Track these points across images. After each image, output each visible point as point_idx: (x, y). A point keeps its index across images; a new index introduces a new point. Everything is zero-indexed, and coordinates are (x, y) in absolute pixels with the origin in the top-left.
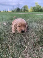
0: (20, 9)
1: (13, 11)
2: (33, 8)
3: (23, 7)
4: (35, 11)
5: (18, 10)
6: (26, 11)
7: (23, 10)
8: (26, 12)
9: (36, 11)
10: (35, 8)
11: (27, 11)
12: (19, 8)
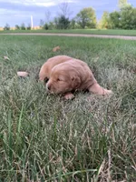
0: (70, 20)
1: (47, 28)
2: (111, 15)
3: (78, 15)
4: (117, 26)
5: (64, 23)
6: (89, 25)
7: (80, 23)
8: (87, 29)
9: (120, 24)
10: (119, 17)
11: (93, 26)
12: (66, 17)
